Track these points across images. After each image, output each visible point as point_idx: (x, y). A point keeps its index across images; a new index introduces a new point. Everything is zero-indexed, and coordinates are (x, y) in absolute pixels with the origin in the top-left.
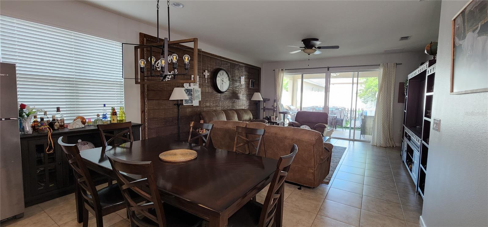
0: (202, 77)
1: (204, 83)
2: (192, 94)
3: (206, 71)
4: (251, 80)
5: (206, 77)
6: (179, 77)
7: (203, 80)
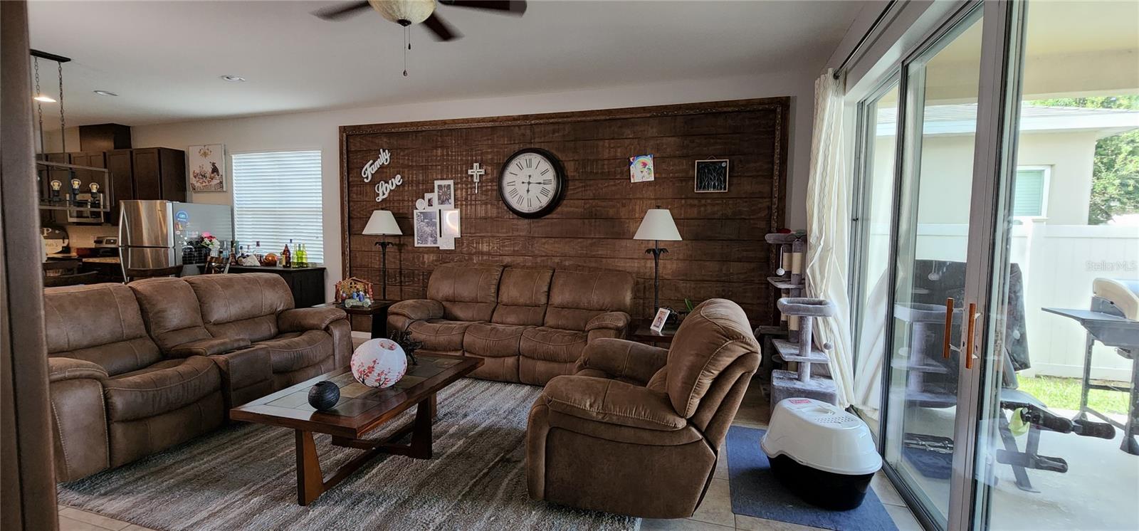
0: (464, 181)
1: (472, 194)
2: (436, 223)
3: (476, 165)
4: (697, 162)
5: (476, 180)
6: (406, 188)
7: (467, 189)
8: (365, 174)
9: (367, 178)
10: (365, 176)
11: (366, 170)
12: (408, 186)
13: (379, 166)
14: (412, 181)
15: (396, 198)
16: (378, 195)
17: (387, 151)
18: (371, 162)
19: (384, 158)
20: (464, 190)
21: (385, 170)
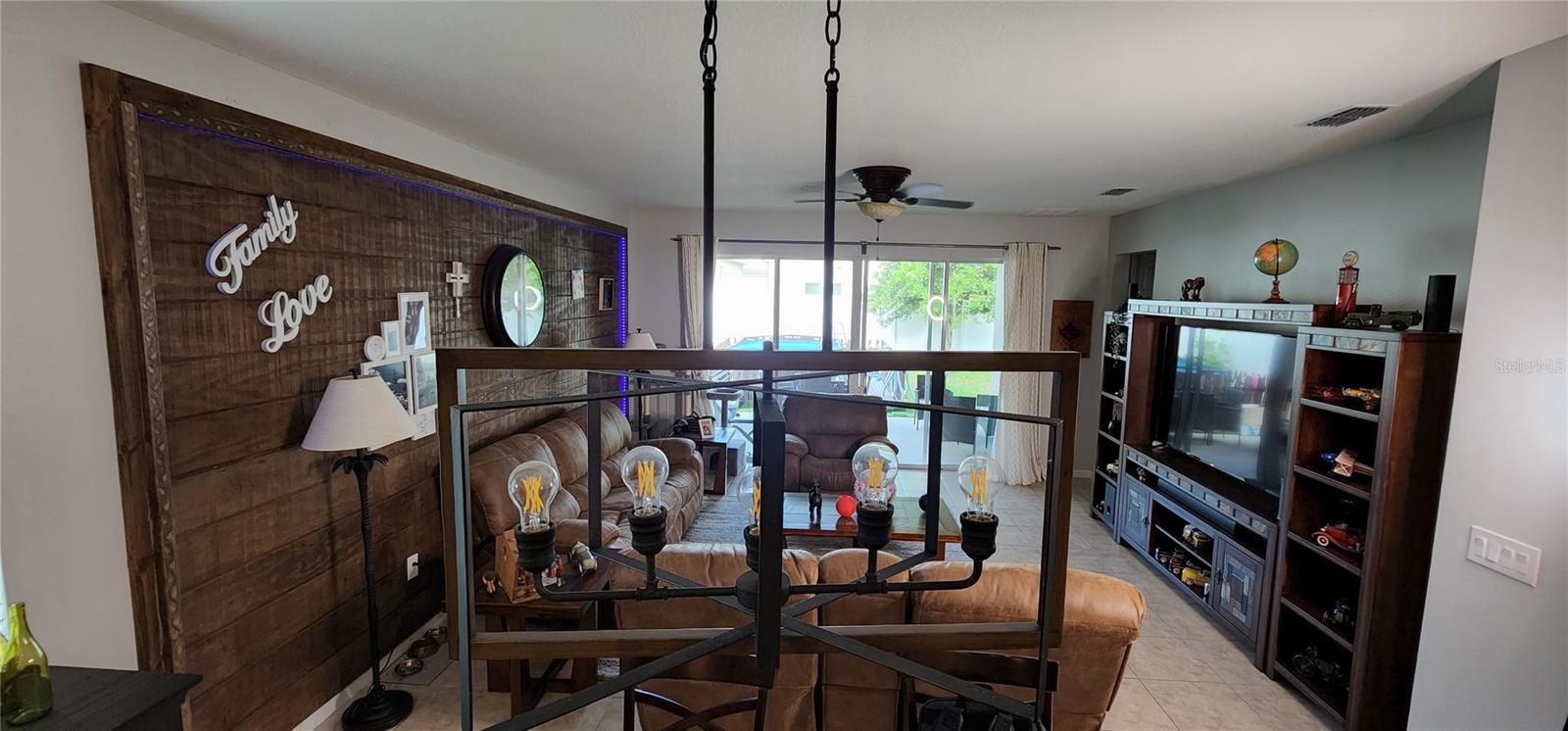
0: (442, 295)
1: (449, 321)
2: (405, 385)
3: (458, 266)
4: (601, 280)
5: (458, 292)
6: (339, 311)
7: (444, 311)
8: (220, 265)
9: (229, 279)
10: (224, 274)
11: (225, 252)
12: (344, 306)
13: (265, 246)
14: (352, 292)
15: (316, 338)
16: (268, 332)
17: (289, 204)
18: (243, 229)
19: (281, 222)
20: (440, 312)
21: (279, 258)
